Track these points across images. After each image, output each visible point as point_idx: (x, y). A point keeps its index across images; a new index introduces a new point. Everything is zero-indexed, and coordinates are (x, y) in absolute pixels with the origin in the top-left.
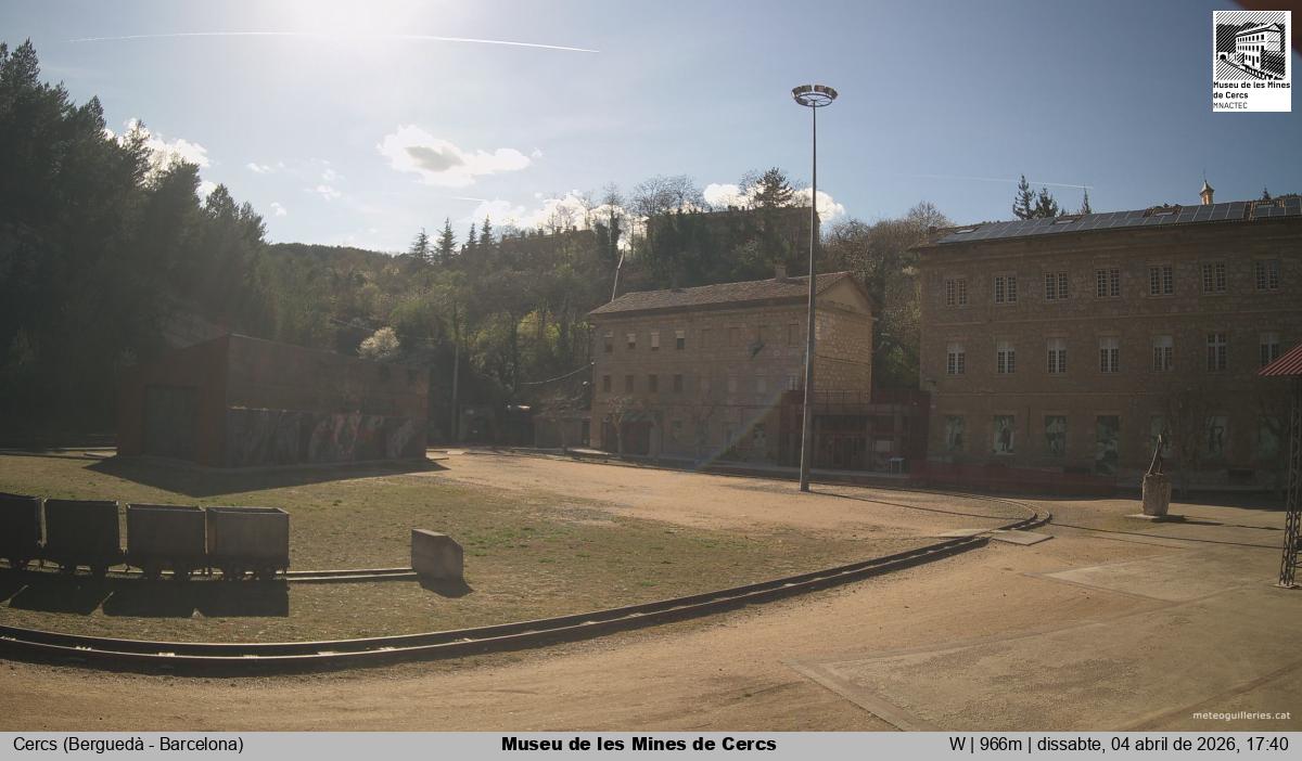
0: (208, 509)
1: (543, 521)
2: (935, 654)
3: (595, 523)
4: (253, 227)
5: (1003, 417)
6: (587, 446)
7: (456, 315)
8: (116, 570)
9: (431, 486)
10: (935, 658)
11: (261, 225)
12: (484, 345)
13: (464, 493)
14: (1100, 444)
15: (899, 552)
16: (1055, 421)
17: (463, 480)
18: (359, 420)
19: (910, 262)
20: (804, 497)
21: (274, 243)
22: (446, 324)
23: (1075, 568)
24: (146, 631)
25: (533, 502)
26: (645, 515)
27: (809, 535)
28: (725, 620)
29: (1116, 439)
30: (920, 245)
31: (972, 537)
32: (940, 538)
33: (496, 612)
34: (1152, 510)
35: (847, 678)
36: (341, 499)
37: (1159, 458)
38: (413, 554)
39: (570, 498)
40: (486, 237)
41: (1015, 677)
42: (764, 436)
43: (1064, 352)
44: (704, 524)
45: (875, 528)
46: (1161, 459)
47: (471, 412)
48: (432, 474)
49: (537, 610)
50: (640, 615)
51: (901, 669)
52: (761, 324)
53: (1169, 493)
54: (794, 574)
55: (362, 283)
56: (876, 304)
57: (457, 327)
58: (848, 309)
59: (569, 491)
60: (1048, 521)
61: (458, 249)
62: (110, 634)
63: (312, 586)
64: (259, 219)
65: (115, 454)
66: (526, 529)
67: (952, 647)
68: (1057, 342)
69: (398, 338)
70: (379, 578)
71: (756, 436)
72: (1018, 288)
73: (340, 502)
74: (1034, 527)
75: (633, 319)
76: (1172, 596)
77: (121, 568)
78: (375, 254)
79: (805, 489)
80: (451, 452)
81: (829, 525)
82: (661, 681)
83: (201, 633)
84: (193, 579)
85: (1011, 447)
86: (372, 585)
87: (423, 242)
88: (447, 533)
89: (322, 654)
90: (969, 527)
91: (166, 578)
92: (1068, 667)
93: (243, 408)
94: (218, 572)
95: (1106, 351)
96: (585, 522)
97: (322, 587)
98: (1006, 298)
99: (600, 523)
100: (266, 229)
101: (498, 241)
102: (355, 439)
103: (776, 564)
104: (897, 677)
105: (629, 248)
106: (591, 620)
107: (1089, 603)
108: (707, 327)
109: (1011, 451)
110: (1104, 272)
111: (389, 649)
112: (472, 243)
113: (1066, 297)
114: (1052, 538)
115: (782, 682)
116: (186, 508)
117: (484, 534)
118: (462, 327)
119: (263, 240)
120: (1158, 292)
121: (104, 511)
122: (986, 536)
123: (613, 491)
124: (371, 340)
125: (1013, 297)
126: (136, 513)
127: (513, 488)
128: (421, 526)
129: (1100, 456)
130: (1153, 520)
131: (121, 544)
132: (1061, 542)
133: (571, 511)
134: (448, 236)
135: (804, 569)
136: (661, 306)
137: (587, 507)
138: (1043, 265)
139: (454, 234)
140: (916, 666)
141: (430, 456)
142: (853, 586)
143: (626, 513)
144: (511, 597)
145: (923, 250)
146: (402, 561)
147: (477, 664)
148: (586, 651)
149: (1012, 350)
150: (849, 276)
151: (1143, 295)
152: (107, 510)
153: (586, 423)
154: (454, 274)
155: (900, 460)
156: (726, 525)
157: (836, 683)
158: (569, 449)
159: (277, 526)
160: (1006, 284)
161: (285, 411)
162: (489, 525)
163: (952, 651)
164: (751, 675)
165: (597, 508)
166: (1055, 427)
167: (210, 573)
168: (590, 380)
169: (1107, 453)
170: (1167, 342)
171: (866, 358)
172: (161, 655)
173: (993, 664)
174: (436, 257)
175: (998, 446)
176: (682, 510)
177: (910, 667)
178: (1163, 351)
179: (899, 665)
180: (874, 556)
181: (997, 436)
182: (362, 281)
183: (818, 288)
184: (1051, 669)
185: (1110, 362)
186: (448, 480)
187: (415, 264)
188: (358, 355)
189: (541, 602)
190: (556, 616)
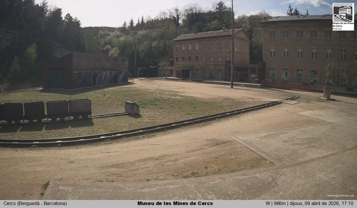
0: (69, 100)
1: (161, 98)
2: (268, 134)
3: (175, 97)
4: (77, 23)
5: (285, 69)
6: (172, 76)
7: (135, 43)
8: (44, 120)
9: (130, 89)
10: (268, 135)
11: (80, 23)
12: (143, 50)
13: (139, 90)
14: (312, 78)
15: (258, 105)
16: (300, 70)
17: (139, 87)
18: (109, 73)
19: (259, 26)
20: (232, 90)
21: (84, 27)
22: (132, 45)
23: (306, 111)
24: (53, 136)
25: (158, 92)
26: (188, 95)
27: (233, 100)
28: (211, 123)
29: (316, 77)
30: (262, 22)
31: (277, 102)
32: (269, 101)
33: (148, 123)
34: (326, 97)
35: (244, 140)
36: (105, 94)
37: (328, 83)
38: (126, 108)
39: (168, 91)
40: (142, 22)
41: (289, 141)
42: (221, 73)
43: (302, 52)
44: (205, 97)
45: (252, 99)
46: (329, 83)
47: (140, 69)
48: (130, 86)
49: (160, 122)
50: (188, 122)
51: (259, 137)
52: (219, 42)
53: (331, 92)
54: (229, 111)
55: (108, 36)
56: (250, 38)
57: (135, 45)
58: (243, 38)
59: (168, 89)
60: (298, 97)
61: (135, 25)
62: (43, 138)
63: (98, 119)
64: (79, 21)
65: (42, 88)
66: (156, 100)
67: (272, 132)
68: (300, 49)
69: (119, 49)
70: (116, 115)
71: (218, 73)
72: (289, 34)
73: (105, 95)
74: (294, 99)
75: (184, 42)
76: (332, 121)
77: (46, 119)
78: (112, 27)
79: (232, 87)
80: (135, 80)
81: (239, 97)
82: (194, 140)
83: (68, 135)
84: (66, 120)
85: (288, 77)
86: (114, 118)
87: (125, 24)
88: (135, 102)
89: (101, 137)
90: (277, 99)
91: (58, 121)
92: (304, 139)
93: (77, 72)
94: (72, 117)
95: (313, 52)
96: (172, 97)
97: (101, 119)
98: (286, 37)
99: (176, 97)
100: (81, 24)
101: (146, 22)
102: (109, 77)
103: (224, 108)
104: (258, 139)
105: (182, 22)
106: (175, 124)
107: (310, 121)
108: (204, 43)
109: (288, 78)
110: (312, 31)
111: (120, 135)
112: (139, 23)
113: (302, 37)
114: (299, 103)
115: (227, 141)
116: (63, 101)
117: (145, 101)
118: (137, 46)
119: (80, 27)
120: (327, 37)
121: (40, 104)
122: (281, 101)
123: (180, 89)
124: (112, 51)
125: (288, 36)
126: (49, 104)
127: (152, 89)
128: (128, 100)
129: (312, 81)
130: (327, 100)
131: (45, 113)
132: (301, 104)
133: (168, 94)
134: (132, 22)
135: (232, 109)
136: (191, 38)
137: (173, 93)
138: (296, 28)
139: (133, 21)
140: (263, 137)
141: (129, 81)
142: (245, 114)
143: (183, 94)
144: (153, 119)
145: (263, 23)
146: (122, 110)
147: (144, 137)
148: (174, 133)
149: (288, 51)
150: (243, 30)
151: (323, 38)
152: (41, 104)
153: (172, 70)
154: (134, 31)
155: (258, 80)
156: (211, 97)
157: (242, 141)
158: (167, 78)
159: (88, 103)
160: (286, 33)
161: (89, 72)
162: (146, 99)
163: (272, 133)
164: (218, 138)
165: (176, 94)
166: (300, 72)
167: (70, 118)
168: (172, 58)
169: (314, 80)
170: (330, 51)
171: (248, 52)
172: (57, 142)
173: (284, 137)
174: (129, 27)
175: (284, 77)
176: (199, 93)
177: (261, 137)
178: (329, 54)
179: (258, 136)
180: (251, 106)
181: (284, 74)
182: (108, 35)
183: (234, 33)
184: (299, 139)
185: (314, 56)
186: (134, 87)
187: (123, 30)
188: (108, 55)
189: (161, 120)
190: (165, 123)
